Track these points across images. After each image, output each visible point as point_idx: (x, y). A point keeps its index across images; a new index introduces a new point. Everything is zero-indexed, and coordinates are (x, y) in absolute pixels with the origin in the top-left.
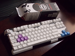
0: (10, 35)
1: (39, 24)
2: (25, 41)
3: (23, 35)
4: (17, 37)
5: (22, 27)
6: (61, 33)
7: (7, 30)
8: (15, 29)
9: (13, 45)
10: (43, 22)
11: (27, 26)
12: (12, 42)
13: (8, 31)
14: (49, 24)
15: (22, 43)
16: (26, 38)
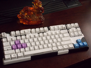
0: (4, 40)
1: (46, 28)
2: (22, 50)
3: (22, 42)
4: (13, 43)
5: (22, 31)
6: (75, 43)
7: (2, 33)
8: (13, 33)
9: (6, 52)
10: (52, 27)
11: (30, 30)
12: (5, 49)
13: (3, 35)
14: (60, 30)
15: (17, 50)
16: (23, 46)
